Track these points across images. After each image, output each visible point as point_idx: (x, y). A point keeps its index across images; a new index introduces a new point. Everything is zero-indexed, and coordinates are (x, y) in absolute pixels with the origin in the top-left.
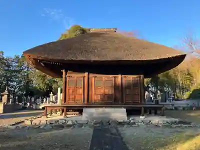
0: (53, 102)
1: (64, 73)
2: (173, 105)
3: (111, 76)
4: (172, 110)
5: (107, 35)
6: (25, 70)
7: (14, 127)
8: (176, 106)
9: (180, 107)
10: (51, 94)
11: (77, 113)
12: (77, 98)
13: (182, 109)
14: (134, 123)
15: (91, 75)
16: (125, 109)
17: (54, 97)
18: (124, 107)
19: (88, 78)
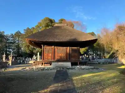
0: (35, 60)
1: (43, 46)
2: (97, 61)
3: (65, 48)
4: (97, 64)
5: (62, 28)
6: (17, 42)
7: (23, 70)
8: (99, 62)
9: (101, 62)
10: (34, 56)
11: (49, 65)
12: (49, 58)
13: (102, 63)
14: (74, 69)
15: (55, 47)
16: (70, 63)
17: (35, 57)
18: (70, 62)
19: (54, 49)
